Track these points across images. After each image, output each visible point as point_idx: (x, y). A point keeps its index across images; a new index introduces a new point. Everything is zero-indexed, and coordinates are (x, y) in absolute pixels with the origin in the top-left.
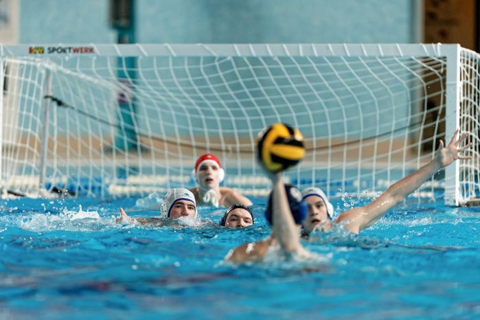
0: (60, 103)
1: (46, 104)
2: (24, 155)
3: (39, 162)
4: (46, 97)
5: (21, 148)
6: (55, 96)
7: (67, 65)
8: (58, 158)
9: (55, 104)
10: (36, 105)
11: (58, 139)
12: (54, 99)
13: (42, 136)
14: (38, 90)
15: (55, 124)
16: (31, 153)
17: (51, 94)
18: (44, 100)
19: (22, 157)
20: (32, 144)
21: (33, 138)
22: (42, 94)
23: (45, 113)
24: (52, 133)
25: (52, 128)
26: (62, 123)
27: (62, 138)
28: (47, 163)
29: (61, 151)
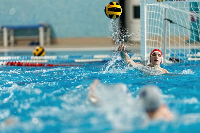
0: (171, 22)
1: (165, 22)
2: (156, 44)
3: (163, 47)
4: (165, 19)
5: (155, 42)
6: (169, 19)
7: (173, 6)
8: (171, 46)
9: (169, 22)
10: (161, 23)
11: (171, 37)
12: (168, 20)
13: (164, 36)
14: (162, 16)
15: (169, 31)
16: (159, 44)
17: (167, 18)
18: (164, 20)
19: (155, 46)
20: (160, 40)
21: (160, 37)
22: (163, 18)
23: (165, 26)
24: (168, 35)
25: (168, 32)
26: (172, 30)
28: (166, 48)
29: (172, 43)
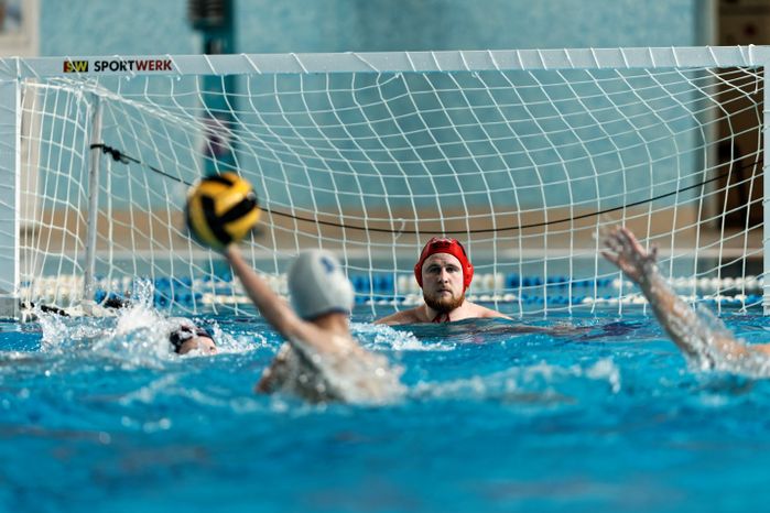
0: (117, 156)
1: (94, 158)
2: (61, 243)
3: (84, 254)
4: (93, 147)
5: (55, 231)
6: (108, 145)
7: (126, 91)
8: (115, 248)
9: (108, 157)
10: (77, 160)
11: (113, 216)
12: (106, 149)
13: (87, 212)
14: (80, 134)
15: (109, 190)
16: (70, 240)
17: (100, 141)
18: (90, 152)
19: (55, 247)
20: (72, 227)
21: (73, 214)
22: (86, 142)
23: (93, 173)
24: (103, 206)
25: (103, 195)
26: (119, 187)
27: (120, 212)
28: (95, 255)
29: (122, 235)
